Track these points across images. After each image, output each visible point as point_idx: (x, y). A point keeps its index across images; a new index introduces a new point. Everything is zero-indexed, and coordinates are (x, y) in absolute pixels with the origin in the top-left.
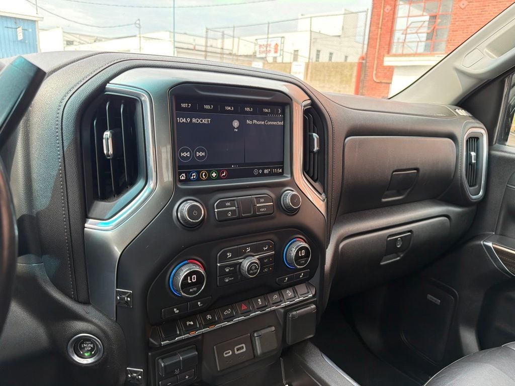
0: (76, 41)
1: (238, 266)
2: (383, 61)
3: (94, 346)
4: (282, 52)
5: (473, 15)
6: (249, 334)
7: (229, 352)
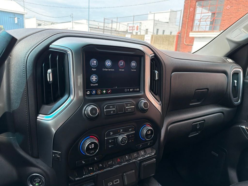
0: (42, 24)
1: (116, 139)
2: (189, 35)
3: (41, 180)
4: (140, 30)
5: (233, 13)
6: (121, 174)
7: (111, 183)
